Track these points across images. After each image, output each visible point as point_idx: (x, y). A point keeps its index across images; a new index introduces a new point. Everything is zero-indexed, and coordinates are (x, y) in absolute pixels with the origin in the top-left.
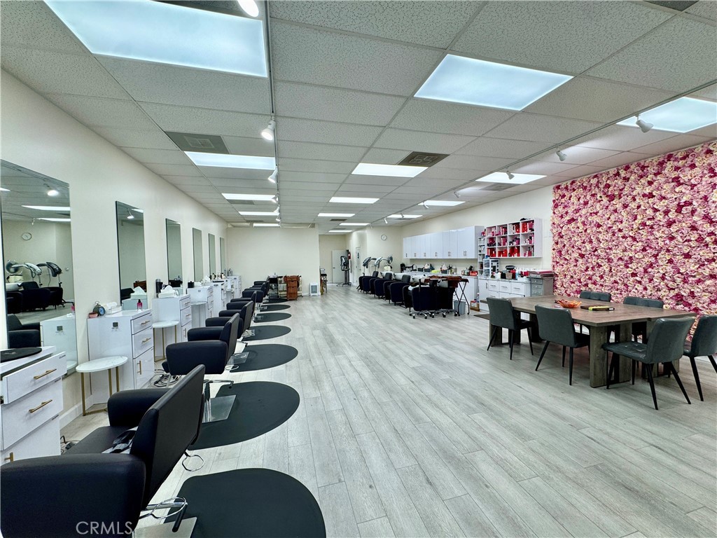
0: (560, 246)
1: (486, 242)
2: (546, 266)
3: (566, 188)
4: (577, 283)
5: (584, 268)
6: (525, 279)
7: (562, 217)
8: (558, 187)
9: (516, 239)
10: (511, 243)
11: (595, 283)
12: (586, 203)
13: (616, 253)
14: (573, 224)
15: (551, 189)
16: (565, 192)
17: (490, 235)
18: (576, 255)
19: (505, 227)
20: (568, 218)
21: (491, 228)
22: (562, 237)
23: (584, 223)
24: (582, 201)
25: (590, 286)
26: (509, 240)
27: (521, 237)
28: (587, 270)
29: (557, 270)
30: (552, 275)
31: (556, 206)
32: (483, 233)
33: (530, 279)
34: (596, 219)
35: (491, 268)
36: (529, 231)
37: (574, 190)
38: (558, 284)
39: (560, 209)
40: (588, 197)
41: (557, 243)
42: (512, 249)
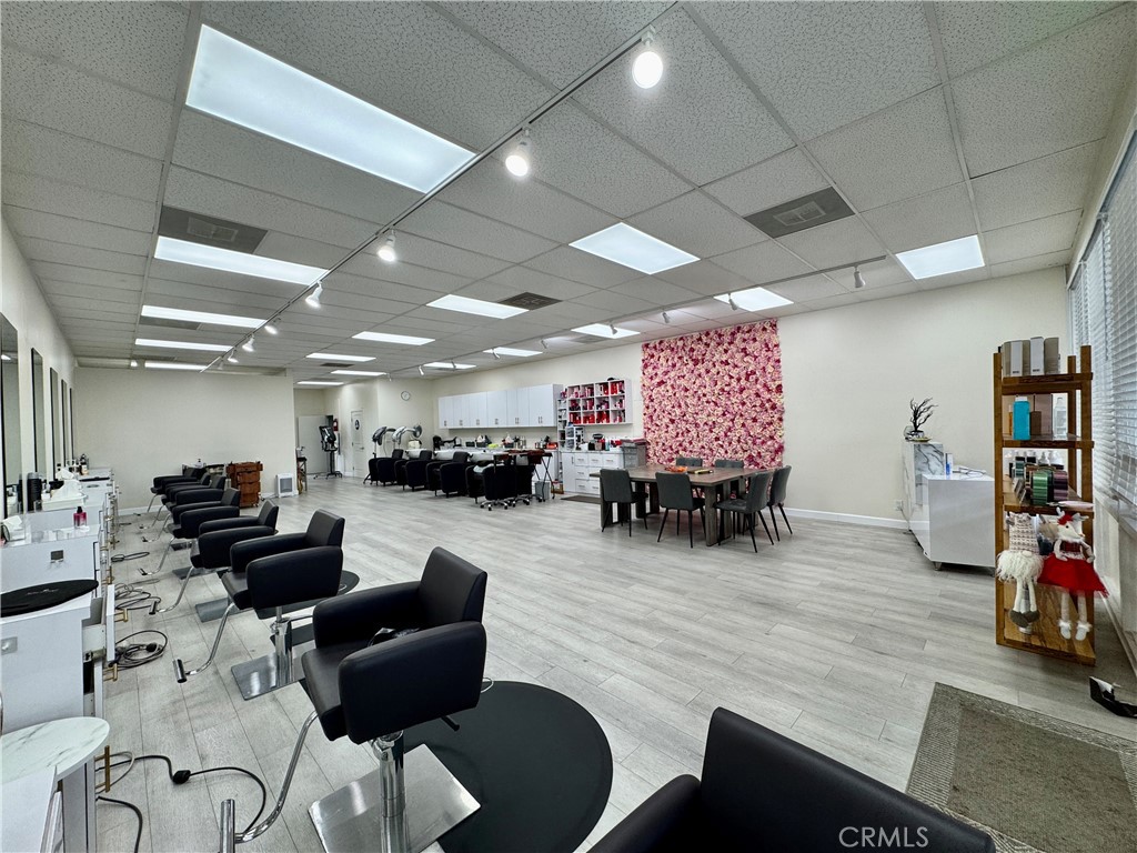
0: (651, 410)
1: (568, 405)
2: (636, 433)
3: (655, 347)
4: (669, 450)
5: (675, 433)
6: (618, 449)
7: (651, 378)
8: (647, 346)
9: (603, 401)
10: (598, 406)
11: (685, 450)
12: (674, 366)
13: (702, 418)
14: (663, 387)
15: (639, 348)
16: (653, 351)
17: (573, 397)
18: (666, 420)
19: (591, 387)
20: (657, 380)
21: (572, 388)
22: (652, 401)
23: (672, 386)
24: (670, 363)
25: (680, 452)
26: (596, 403)
27: (610, 400)
28: (677, 436)
29: (648, 439)
30: (644, 444)
31: (646, 366)
32: (564, 394)
33: (623, 449)
34: (682, 382)
35: (575, 438)
36: (619, 393)
37: (662, 350)
38: (651, 452)
39: (650, 369)
40: (676, 360)
41: (648, 407)
42: (600, 413)
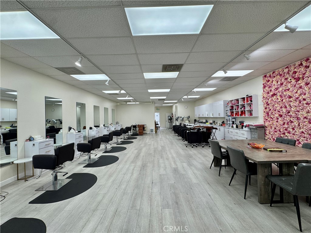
0: (267, 110)
1: (229, 108)
2: (260, 121)
3: (270, 76)
4: (278, 132)
5: (282, 123)
6: (247, 129)
7: (268, 93)
8: (265, 76)
9: (243, 106)
10: (241, 108)
11: (289, 133)
12: (282, 84)
14: (275, 97)
15: (261, 78)
16: (269, 79)
18: (277, 115)
20: (271, 93)
22: (268, 105)
23: (281, 96)
24: (279, 83)
25: (286, 134)
27: (246, 105)
28: (284, 124)
29: (267, 124)
30: (263, 127)
31: (264, 87)
32: (228, 104)
33: (251, 129)
34: (288, 93)
35: (231, 122)
36: (250, 102)
37: (275, 77)
38: (267, 132)
39: (267, 88)
40: (283, 80)
41: (266, 108)
42: (242, 112)
